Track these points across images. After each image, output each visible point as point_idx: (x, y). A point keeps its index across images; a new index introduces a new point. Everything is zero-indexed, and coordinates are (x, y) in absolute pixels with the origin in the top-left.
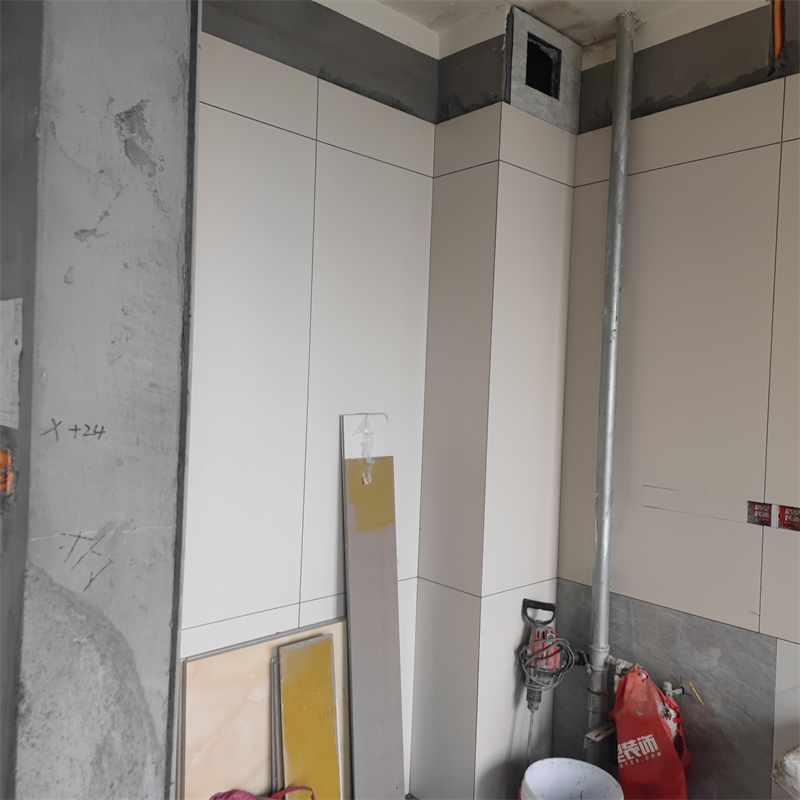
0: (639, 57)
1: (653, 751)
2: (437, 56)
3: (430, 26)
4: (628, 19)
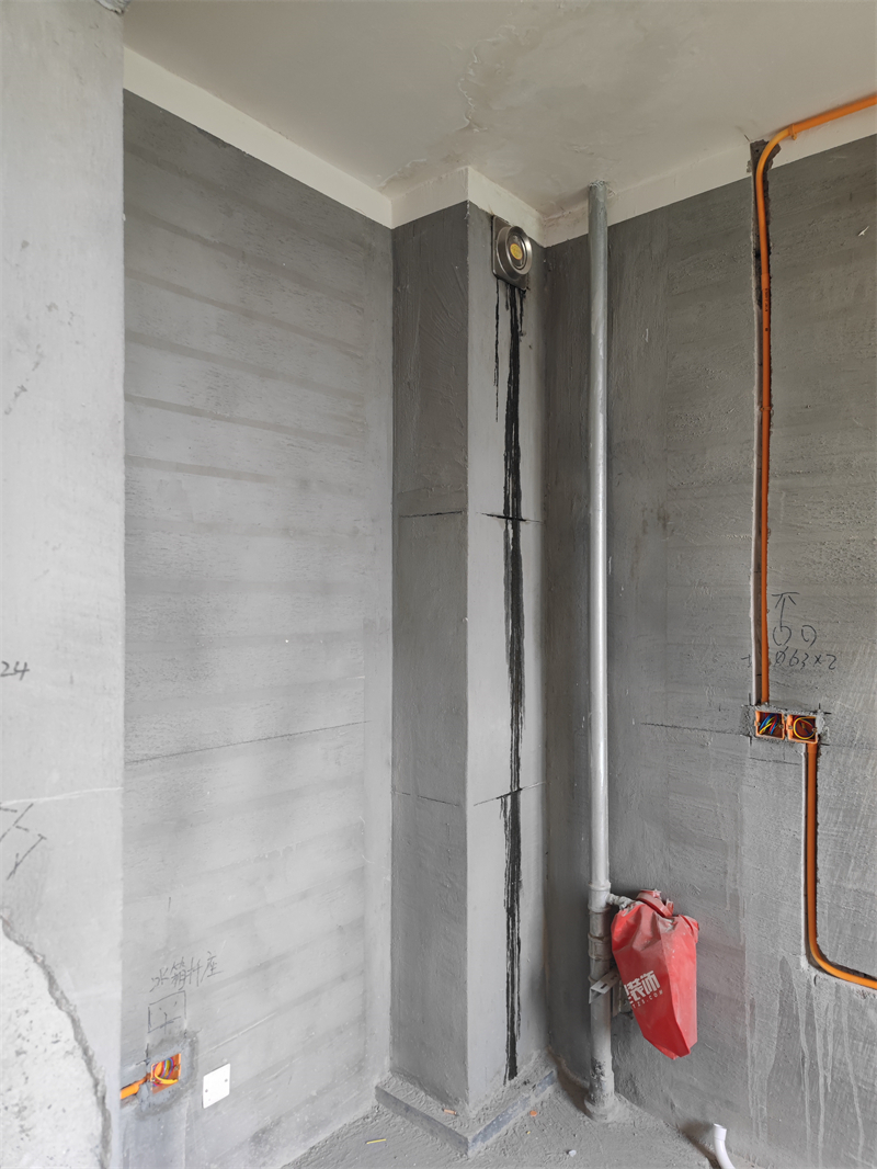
1: (655, 989)
2: (391, 225)
3: (382, 190)
4: (601, 189)
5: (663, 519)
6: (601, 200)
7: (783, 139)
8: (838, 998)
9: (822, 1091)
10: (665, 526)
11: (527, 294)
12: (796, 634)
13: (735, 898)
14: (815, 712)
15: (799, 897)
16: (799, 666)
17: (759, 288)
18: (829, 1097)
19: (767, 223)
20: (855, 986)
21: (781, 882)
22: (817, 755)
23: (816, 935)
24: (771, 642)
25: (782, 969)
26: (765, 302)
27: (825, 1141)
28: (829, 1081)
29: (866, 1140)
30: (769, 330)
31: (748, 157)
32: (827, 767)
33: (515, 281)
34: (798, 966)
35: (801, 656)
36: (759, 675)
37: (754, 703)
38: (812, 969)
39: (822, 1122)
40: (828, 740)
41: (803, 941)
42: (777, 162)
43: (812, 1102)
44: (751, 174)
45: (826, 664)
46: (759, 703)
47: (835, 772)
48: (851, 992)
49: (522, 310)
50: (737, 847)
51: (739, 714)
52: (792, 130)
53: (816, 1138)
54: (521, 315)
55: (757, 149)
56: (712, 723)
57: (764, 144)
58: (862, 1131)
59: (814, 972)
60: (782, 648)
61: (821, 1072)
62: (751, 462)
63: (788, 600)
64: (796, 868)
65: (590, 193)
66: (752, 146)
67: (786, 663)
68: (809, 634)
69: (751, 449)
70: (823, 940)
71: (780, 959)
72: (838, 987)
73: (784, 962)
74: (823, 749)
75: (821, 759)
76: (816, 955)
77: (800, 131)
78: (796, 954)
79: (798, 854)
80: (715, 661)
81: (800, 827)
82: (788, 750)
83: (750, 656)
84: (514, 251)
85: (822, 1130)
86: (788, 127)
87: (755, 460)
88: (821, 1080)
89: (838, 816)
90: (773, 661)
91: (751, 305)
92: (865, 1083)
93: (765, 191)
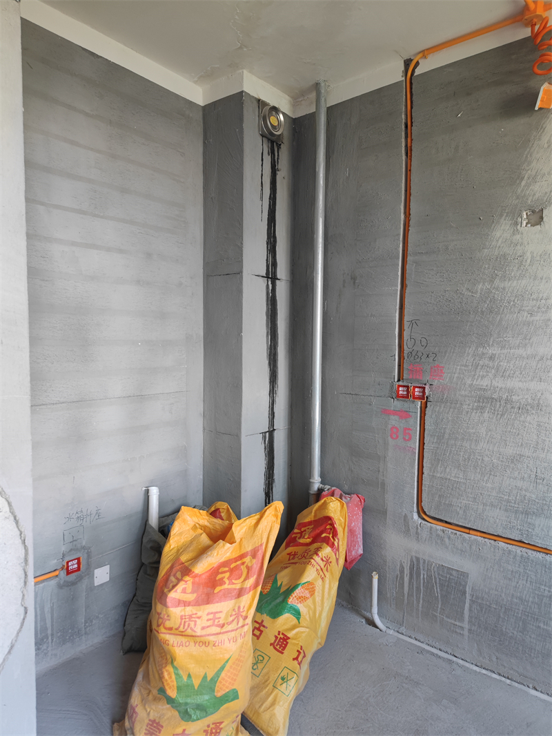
0: (330, 110)
2: (202, 104)
3: (195, 82)
4: (323, 84)
5: (354, 279)
6: (323, 91)
7: (421, 58)
8: (431, 533)
9: (422, 581)
10: (354, 283)
11: (282, 146)
12: (418, 342)
13: (383, 484)
14: (425, 384)
15: (414, 482)
16: (418, 360)
17: (406, 146)
18: (425, 584)
19: (412, 108)
20: (439, 527)
21: (406, 475)
22: (426, 407)
23: (422, 502)
24: (405, 347)
25: (405, 520)
26: (409, 154)
27: (422, 607)
28: (425, 576)
29: (442, 605)
30: (410, 170)
31: (403, 68)
32: (430, 413)
33: (273, 138)
34: (412, 518)
35: (420, 354)
36: (399, 366)
37: (396, 380)
38: (420, 519)
39: (421, 598)
40: (431, 399)
41: (415, 505)
42: (418, 72)
43: (417, 587)
44: (404, 78)
45: (432, 359)
46: (399, 380)
47: (434, 416)
48: (437, 530)
49: (278, 155)
50: (385, 457)
51: (388, 387)
52: (425, 53)
53: (418, 606)
54: (278, 159)
55: (407, 63)
56: (375, 392)
57: (411, 60)
58: (440, 600)
59: (420, 521)
60: (411, 350)
61: (422, 572)
62: (399, 247)
63: (414, 324)
64: (413, 467)
65: (317, 86)
66: (405, 61)
67: (412, 358)
68: (424, 343)
69: (399, 239)
70: (425, 504)
71: (404, 514)
72: (431, 528)
73: (406, 516)
74: (428, 404)
75: (427, 409)
76: (421, 511)
77: (430, 54)
78: (412, 512)
79: (415, 460)
80: (377, 358)
81: (416, 446)
82: (412, 405)
83: (395, 355)
84: (273, 120)
85: (421, 601)
86: (423, 51)
87: (401, 246)
88: (422, 576)
89: (434, 439)
90: (406, 358)
91: (402, 156)
92: (442, 576)
93: (411, 88)
